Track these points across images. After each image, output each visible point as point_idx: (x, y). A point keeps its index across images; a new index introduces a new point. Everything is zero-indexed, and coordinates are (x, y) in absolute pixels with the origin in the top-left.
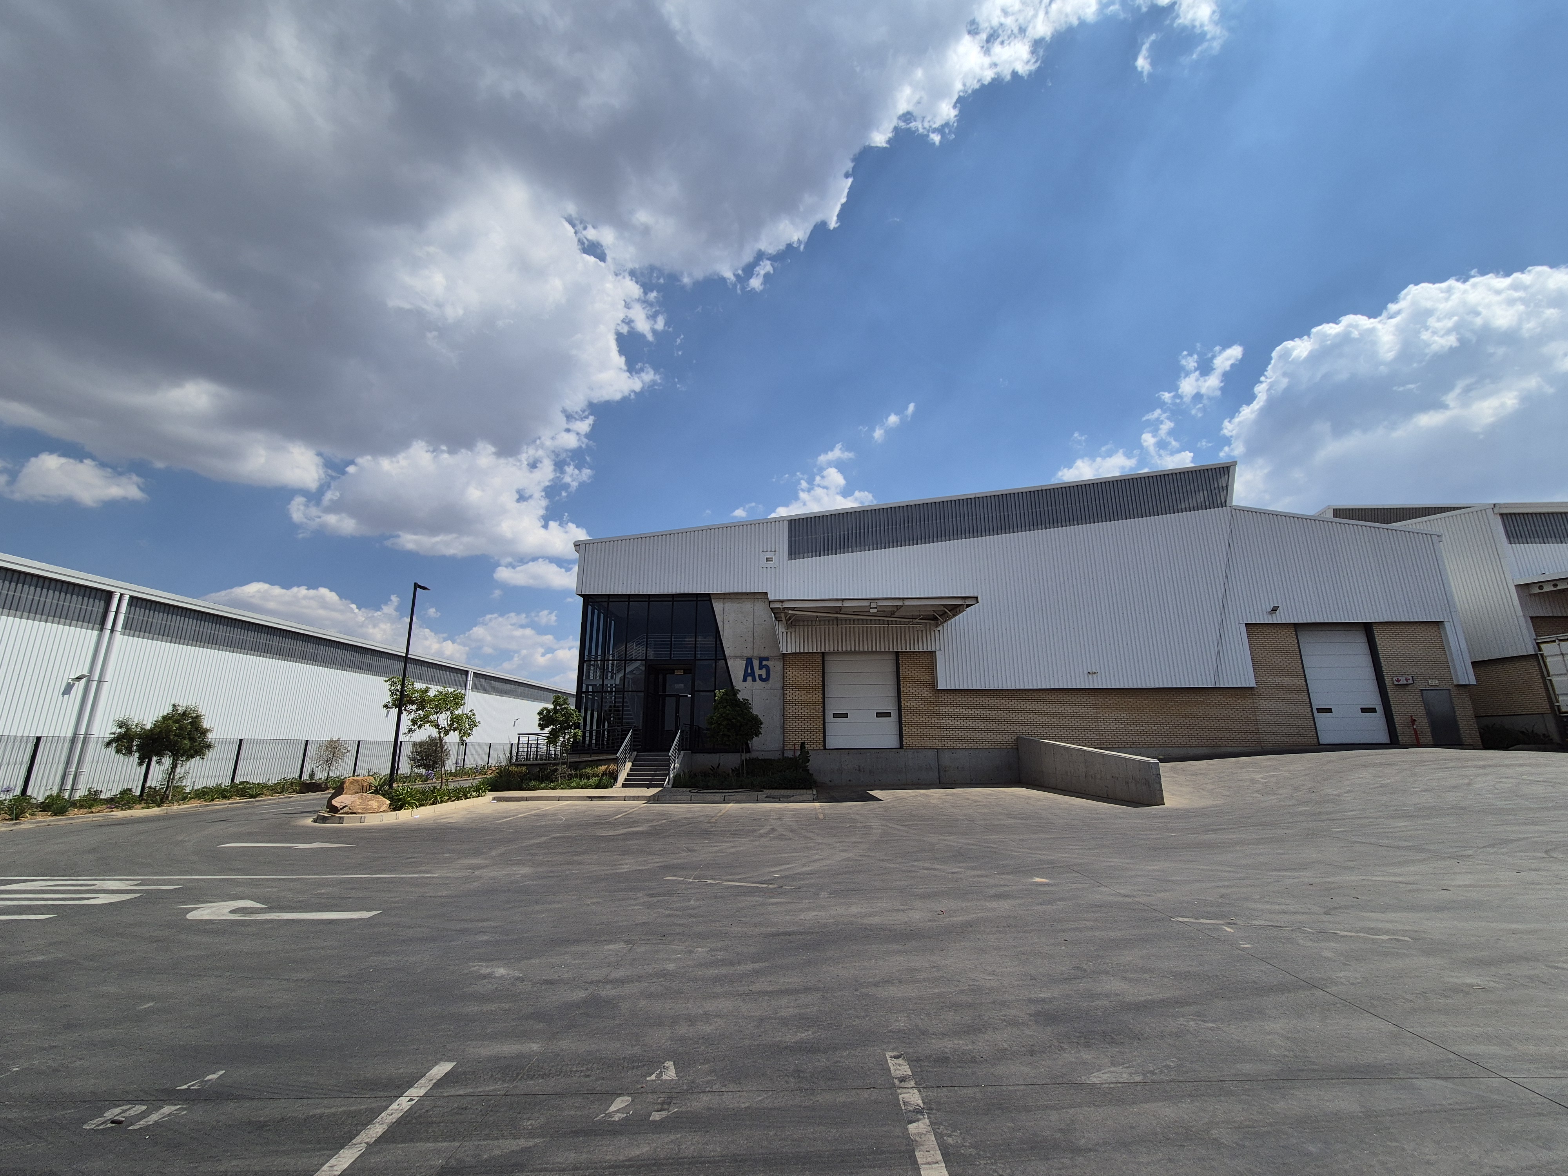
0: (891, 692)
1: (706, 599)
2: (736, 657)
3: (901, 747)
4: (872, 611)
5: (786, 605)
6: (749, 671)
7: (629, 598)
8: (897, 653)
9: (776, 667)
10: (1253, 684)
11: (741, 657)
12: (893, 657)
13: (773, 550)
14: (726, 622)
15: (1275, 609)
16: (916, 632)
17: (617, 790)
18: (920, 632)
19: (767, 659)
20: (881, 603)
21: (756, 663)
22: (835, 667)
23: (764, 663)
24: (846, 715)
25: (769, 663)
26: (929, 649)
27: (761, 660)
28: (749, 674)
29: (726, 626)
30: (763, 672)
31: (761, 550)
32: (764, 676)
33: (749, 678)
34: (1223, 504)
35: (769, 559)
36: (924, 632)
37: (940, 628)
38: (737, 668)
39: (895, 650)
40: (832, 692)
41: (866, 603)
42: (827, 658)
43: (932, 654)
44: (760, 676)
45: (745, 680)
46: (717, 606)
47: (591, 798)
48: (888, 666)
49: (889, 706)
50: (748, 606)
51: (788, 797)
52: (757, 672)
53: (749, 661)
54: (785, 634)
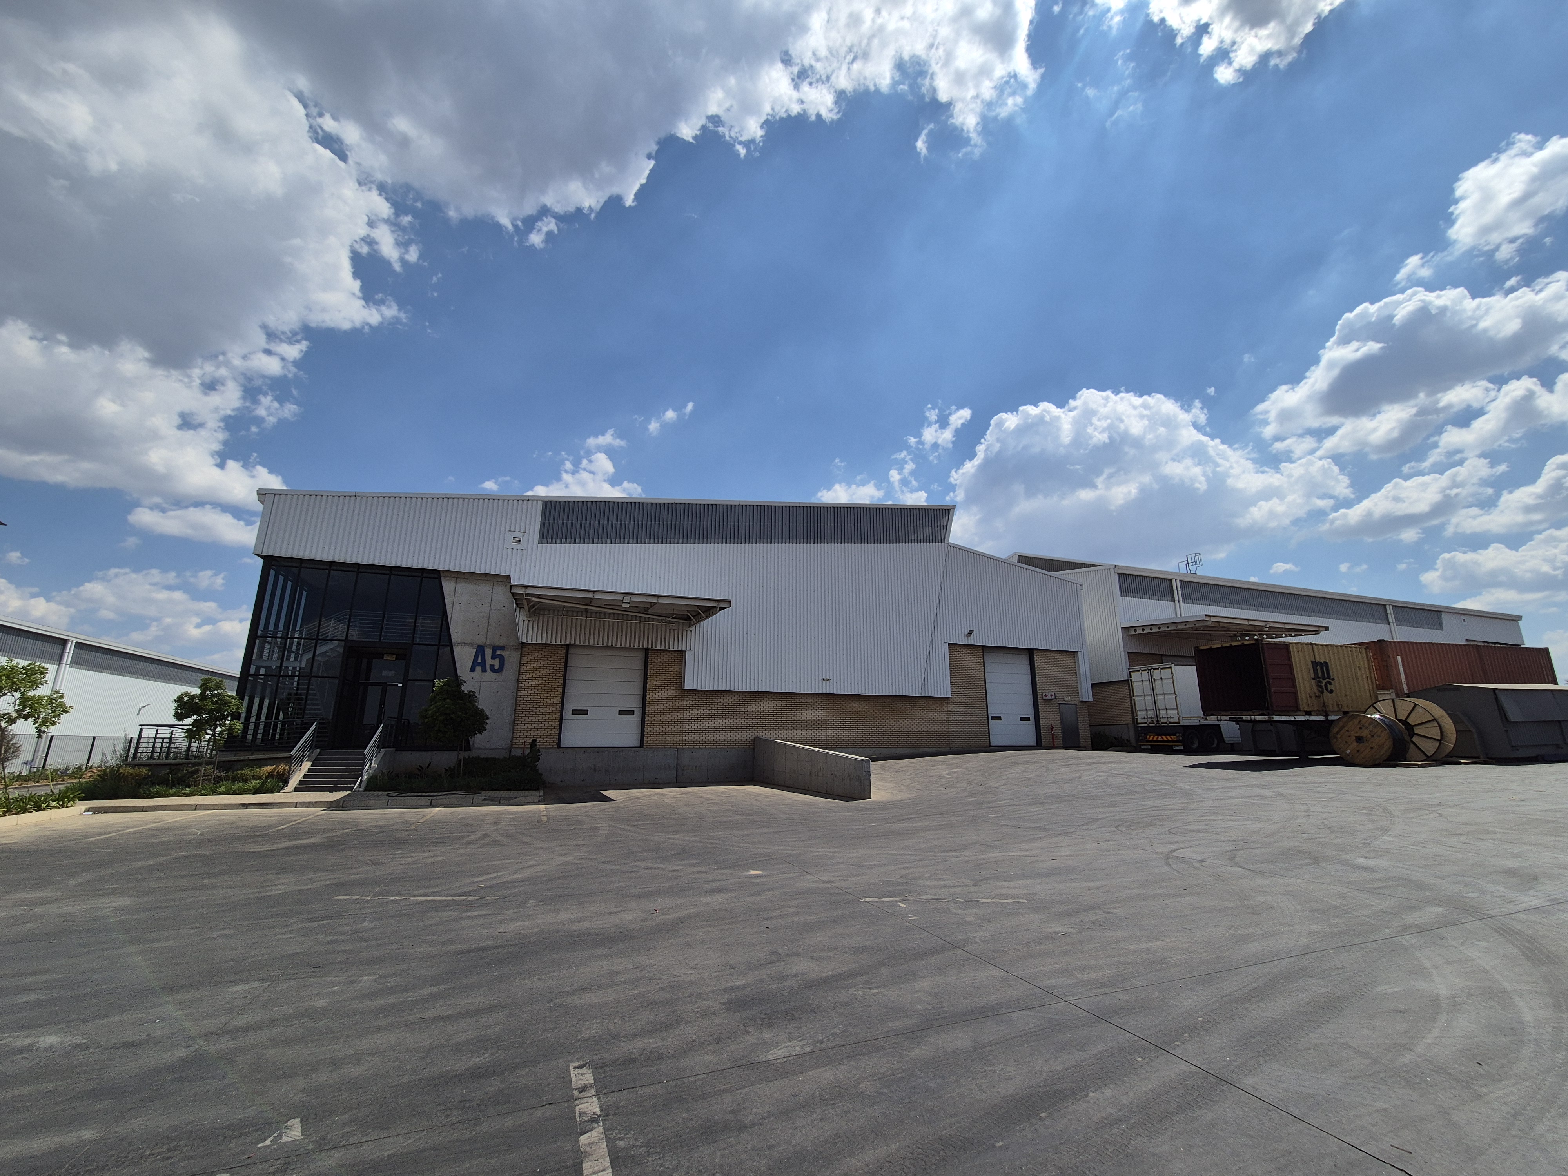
0: (637, 690)
1: (435, 575)
2: (464, 644)
3: (641, 746)
4: (624, 605)
5: (530, 592)
6: (479, 661)
7: (331, 566)
8: (647, 651)
9: (512, 657)
10: (949, 696)
11: (471, 645)
12: (641, 654)
13: (522, 530)
14: (457, 605)
15: (970, 633)
16: (668, 632)
17: (287, 795)
18: (672, 631)
19: (502, 648)
20: (634, 599)
21: (488, 652)
22: (579, 662)
23: (498, 652)
24: (586, 712)
25: (505, 653)
26: (680, 649)
27: (495, 648)
28: (478, 663)
29: (457, 607)
30: (496, 663)
31: (508, 529)
32: (497, 667)
33: (479, 669)
34: (942, 541)
35: (516, 540)
36: (676, 631)
37: (693, 628)
38: (464, 657)
39: (645, 647)
40: (573, 687)
41: (619, 597)
42: (571, 651)
43: (682, 653)
44: (492, 667)
45: (473, 670)
46: (448, 586)
47: (246, 806)
48: (637, 664)
49: (633, 704)
50: (485, 589)
51: (510, 798)
52: (489, 662)
53: (480, 650)
54: (526, 622)
